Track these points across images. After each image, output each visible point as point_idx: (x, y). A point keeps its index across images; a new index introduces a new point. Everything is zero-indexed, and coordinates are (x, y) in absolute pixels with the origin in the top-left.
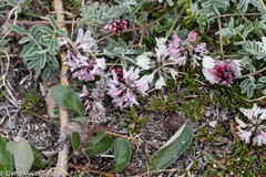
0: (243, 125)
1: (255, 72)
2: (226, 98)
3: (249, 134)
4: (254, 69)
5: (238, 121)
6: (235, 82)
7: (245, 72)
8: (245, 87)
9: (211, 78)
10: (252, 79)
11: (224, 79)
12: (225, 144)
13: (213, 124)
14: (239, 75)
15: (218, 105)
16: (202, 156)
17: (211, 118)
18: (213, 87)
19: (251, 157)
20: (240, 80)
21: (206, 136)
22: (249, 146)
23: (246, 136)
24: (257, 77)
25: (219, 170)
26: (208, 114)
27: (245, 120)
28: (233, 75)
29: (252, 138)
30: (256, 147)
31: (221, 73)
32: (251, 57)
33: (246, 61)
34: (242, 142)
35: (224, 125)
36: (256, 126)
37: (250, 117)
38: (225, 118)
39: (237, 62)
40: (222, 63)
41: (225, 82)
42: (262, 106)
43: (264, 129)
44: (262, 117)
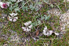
0: (10, 17)
1: (12, 5)
2: (6, 11)
3: (12, 19)
4: (12, 4)
5: (9, 16)
7: (10, 5)
9: (2, 7)
10: (12, 6)
11: (5, 7)
12: (7, 22)
13: (4, 17)
14: (9, 6)
15: (4, 13)
16: (1, 25)
18: (3, 9)
21: (2, 20)
22: (12, 22)
23: (11, 20)
24: (13, 6)
25: (5, 28)
26: (2, 15)
27: (10, 16)
28: (7, 6)
30: (13, 22)
31: (4, 6)
32: (11, 1)
33: (10, 2)
34: (10, 21)
35: (6, 18)
36: (13, 17)
38: (6, 16)
39: (8, 3)
40: (4, 3)
41: (5, 8)
42: (14, 13)
43: (15, 18)
44: (14, 15)
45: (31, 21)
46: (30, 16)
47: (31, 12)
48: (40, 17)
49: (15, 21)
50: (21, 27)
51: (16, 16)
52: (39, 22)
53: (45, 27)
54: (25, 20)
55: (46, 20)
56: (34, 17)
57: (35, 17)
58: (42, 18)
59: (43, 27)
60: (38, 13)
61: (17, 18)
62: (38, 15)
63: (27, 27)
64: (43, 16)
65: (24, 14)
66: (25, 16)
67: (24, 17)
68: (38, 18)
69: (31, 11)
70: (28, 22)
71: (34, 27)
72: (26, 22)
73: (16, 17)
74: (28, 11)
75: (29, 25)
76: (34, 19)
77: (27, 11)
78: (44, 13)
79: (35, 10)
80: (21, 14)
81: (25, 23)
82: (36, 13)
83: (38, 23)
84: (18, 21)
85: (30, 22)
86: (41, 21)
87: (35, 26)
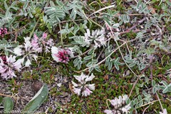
0: (76, 85)
1: (82, 54)
2: (65, 70)
3: (80, 90)
4: (81, 52)
5: (73, 83)
6: (70, 60)
7: (76, 54)
8: (76, 63)
9: (57, 59)
10: (80, 58)
11: (64, 59)
12: (67, 96)
13: (59, 85)
14: (72, 56)
15: (61, 74)
16: (54, 104)
17: (58, 82)
18: (58, 64)
19: (81, 103)
20: (74, 59)
21: (55, 92)
22: (80, 96)
23: (78, 91)
24: (83, 57)
25: (64, 112)
26: (56, 79)
27: (77, 82)
28: (69, 56)
29: (81, 92)
30: (84, 97)
31: (61, 56)
32: (79, 45)
33: (76, 48)
34: (76, 95)
35: (66, 85)
36: (83, 85)
37: (79, 81)
38: (66, 81)
39: (71, 49)
40: (62, 50)
41: (64, 61)
42: (86, 73)
43: (88, 87)
44: (86, 80)
45: (126, 94)
46: (125, 83)
47: (128, 72)
48: (150, 86)
49: (89, 94)
50: (103, 109)
51: (90, 82)
52: (148, 97)
53: (161, 111)
54: (112, 93)
55: (166, 94)
56: (134, 84)
57: (136, 85)
58: (156, 88)
59: (157, 110)
60: (144, 76)
61: (92, 86)
62: (144, 81)
63: (117, 110)
64: (157, 82)
65: (110, 76)
66: (113, 82)
67: (110, 84)
68: (144, 88)
69: (128, 69)
70: (120, 97)
71: (134, 111)
72: (116, 98)
73: (90, 85)
74: (120, 71)
75: (123, 105)
76: (135, 91)
77: (118, 69)
78: (161, 75)
79: (137, 69)
80: (103, 76)
81: (113, 101)
82: (140, 76)
83: (144, 101)
84: (94, 93)
85: (125, 97)
86: (151, 94)
87: (137, 107)
